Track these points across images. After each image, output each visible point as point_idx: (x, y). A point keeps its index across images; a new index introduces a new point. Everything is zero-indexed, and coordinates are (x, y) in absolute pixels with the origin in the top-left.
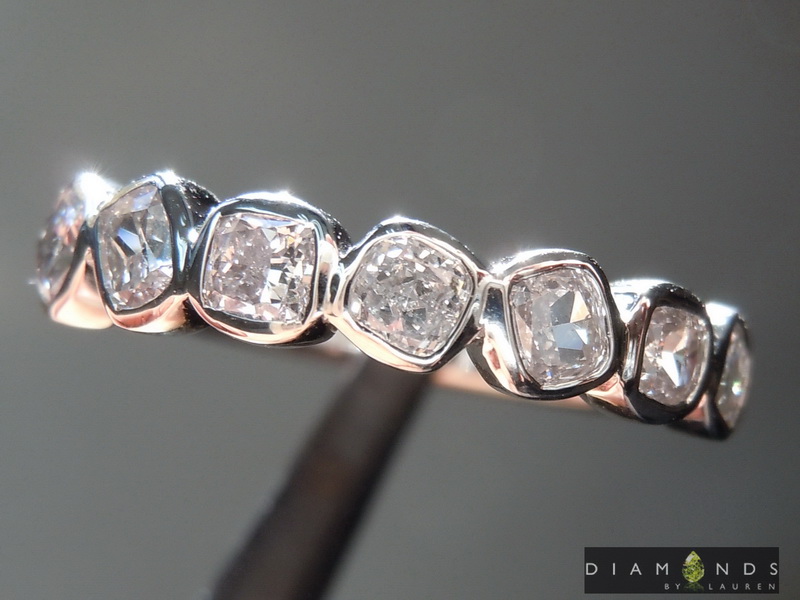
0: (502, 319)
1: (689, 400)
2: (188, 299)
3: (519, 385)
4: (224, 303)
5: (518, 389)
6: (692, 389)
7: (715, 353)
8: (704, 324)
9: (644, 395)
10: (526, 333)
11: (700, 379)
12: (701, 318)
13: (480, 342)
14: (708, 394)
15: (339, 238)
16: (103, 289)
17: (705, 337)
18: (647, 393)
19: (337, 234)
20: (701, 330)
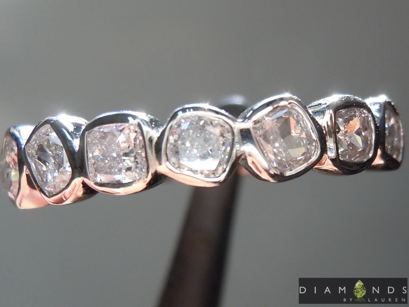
1: (371, 155)
2: (83, 181)
3: (273, 176)
4: (101, 178)
6: (370, 149)
7: (378, 125)
8: (366, 112)
10: (268, 148)
11: (373, 142)
12: (365, 109)
13: (245, 159)
14: (381, 148)
15: (153, 126)
16: (38, 187)
17: (370, 119)
18: (345, 159)
19: (152, 124)
20: (366, 115)
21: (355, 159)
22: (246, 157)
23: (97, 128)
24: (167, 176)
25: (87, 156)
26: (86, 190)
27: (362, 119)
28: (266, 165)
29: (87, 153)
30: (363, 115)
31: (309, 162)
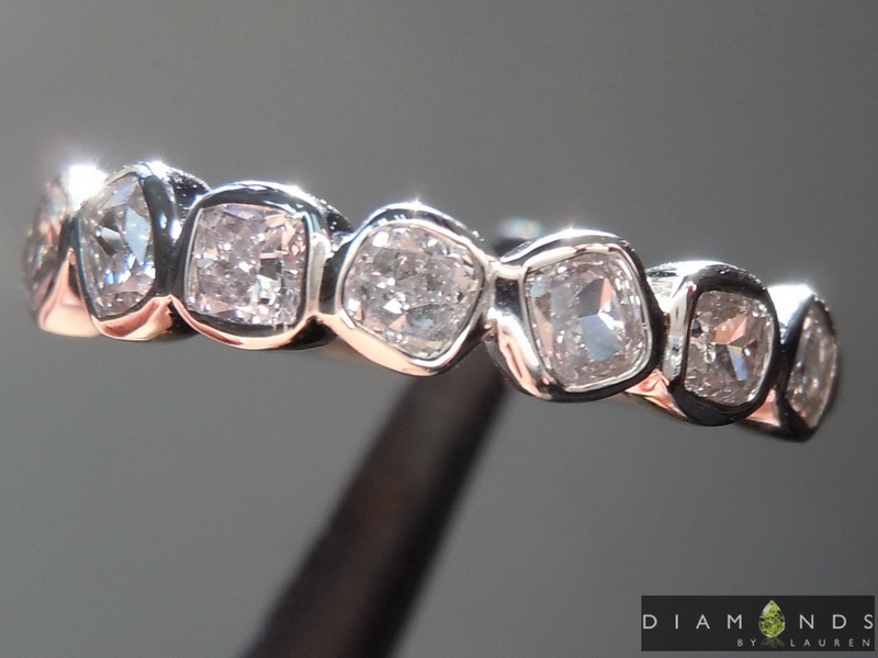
0: (518, 313)
1: (751, 397)
2: (171, 303)
3: (540, 385)
4: (208, 305)
5: (540, 390)
6: (754, 385)
7: (782, 342)
8: (765, 310)
9: (692, 393)
10: (546, 328)
11: (763, 373)
12: (763, 302)
13: (495, 338)
14: (776, 389)
15: (332, 228)
16: (86, 294)
17: (768, 324)
18: (695, 391)
19: (330, 224)
20: (763, 315)
21: (719, 396)
22: (496, 335)
23: (225, 205)
24: (335, 335)
25: (192, 256)
26: (175, 322)
27: (752, 321)
28: (535, 363)
29: (192, 250)
30: (755, 315)
31: (621, 376)
